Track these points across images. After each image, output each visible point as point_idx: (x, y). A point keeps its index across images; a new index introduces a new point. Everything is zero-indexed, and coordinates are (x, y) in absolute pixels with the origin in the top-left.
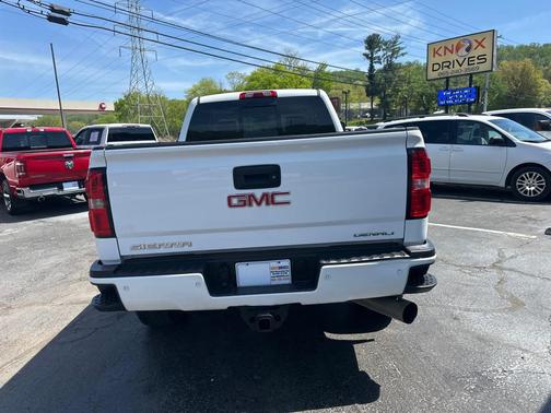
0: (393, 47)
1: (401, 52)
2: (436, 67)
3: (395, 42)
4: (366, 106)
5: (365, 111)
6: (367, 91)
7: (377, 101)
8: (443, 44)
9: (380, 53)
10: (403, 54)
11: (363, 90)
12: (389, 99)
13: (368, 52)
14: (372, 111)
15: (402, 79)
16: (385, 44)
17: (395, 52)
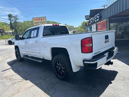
0: (16, 18)
1: (18, 19)
2: (35, 23)
3: (16, 17)
4: (11, 31)
5: (10, 33)
6: (10, 28)
7: (13, 30)
8: (36, 18)
9: (13, 19)
10: (19, 20)
11: (9, 27)
12: (17, 30)
13: (9, 18)
14: (13, 33)
15: (19, 26)
16: (14, 17)
17: (16, 19)
